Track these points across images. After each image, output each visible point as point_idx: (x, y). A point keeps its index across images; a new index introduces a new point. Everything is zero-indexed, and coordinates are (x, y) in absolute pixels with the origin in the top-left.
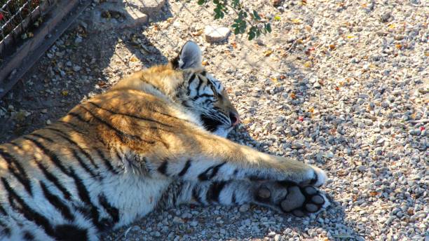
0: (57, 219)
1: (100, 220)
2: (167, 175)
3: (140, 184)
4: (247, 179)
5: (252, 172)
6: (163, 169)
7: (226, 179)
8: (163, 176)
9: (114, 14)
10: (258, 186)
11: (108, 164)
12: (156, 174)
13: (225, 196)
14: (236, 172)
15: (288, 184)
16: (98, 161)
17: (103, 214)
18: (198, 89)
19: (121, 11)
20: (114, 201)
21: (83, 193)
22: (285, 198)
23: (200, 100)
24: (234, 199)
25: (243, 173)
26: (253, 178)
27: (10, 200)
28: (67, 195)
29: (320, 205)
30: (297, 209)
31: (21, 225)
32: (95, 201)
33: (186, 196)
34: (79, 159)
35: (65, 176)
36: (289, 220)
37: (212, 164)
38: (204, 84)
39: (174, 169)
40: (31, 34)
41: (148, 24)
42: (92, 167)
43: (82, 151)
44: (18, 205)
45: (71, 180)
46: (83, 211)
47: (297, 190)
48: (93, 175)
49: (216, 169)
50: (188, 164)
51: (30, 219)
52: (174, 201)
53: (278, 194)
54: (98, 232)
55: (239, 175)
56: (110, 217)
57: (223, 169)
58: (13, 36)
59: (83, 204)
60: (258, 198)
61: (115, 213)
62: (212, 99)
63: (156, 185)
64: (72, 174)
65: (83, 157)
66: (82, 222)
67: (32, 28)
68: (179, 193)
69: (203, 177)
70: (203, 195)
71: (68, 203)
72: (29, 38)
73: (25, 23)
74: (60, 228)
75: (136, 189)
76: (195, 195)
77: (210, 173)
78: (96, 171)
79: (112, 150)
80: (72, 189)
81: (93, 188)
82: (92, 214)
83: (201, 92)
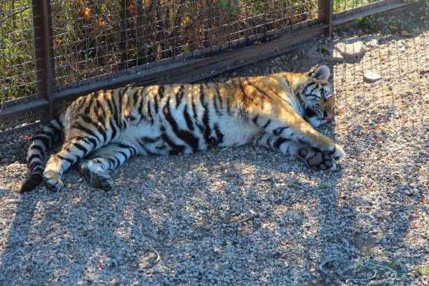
0: (183, 125)
1: (210, 137)
2: (258, 125)
3: (242, 126)
4: (297, 141)
5: (301, 137)
6: (255, 120)
7: (287, 137)
8: (255, 125)
9: (323, 51)
10: (302, 147)
11: (228, 109)
12: (251, 123)
13: (284, 147)
14: (292, 134)
15: (316, 150)
16: (225, 105)
17: (213, 134)
18: (312, 91)
19: (329, 51)
20: (223, 130)
21: (206, 118)
22: (312, 158)
23: (310, 97)
24: (288, 151)
25: (296, 136)
26: (300, 141)
27: (164, 108)
28: (196, 116)
29: (328, 167)
30: (315, 165)
31: (161, 121)
32: (211, 126)
33: (263, 141)
34: (215, 101)
35: (201, 106)
36: (309, 170)
37: (281, 126)
38: (317, 89)
39: (262, 122)
40: (259, 43)
41: (341, 62)
42: (219, 107)
43: (220, 98)
44: (166, 111)
45: (203, 109)
46: (200, 127)
47: (319, 155)
48: (217, 112)
49: (282, 129)
50: (269, 122)
51: (168, 120)
52: (257, 142)
53: (310, 154)
54: (205, 143)
55: (293, 136)
56: (217, 138)
57: (286, 130)
58: (247, 39)
59: (202, 124)
60: (300, 154)
61: (220, 136)
62: (318, 99)
63: (250, 130)
64: (206, 107)
65: (218, 100)
66: (197, 133)
67: (264, 40)
68: (260, 138)
69: (275, 132)
70: (272, 143)
71: (194, 120)
72: (257, 44)
73: (259, 36)
74: (183, 131)
75: (237, 127)
76: (268, 142)
77: (278, 131)
78: (220, 110)
79: (235, 102)
80: (200, 114)
81: (213, 118)
82: (206, 131)
83: (313, 93)
